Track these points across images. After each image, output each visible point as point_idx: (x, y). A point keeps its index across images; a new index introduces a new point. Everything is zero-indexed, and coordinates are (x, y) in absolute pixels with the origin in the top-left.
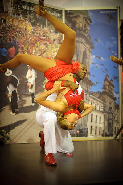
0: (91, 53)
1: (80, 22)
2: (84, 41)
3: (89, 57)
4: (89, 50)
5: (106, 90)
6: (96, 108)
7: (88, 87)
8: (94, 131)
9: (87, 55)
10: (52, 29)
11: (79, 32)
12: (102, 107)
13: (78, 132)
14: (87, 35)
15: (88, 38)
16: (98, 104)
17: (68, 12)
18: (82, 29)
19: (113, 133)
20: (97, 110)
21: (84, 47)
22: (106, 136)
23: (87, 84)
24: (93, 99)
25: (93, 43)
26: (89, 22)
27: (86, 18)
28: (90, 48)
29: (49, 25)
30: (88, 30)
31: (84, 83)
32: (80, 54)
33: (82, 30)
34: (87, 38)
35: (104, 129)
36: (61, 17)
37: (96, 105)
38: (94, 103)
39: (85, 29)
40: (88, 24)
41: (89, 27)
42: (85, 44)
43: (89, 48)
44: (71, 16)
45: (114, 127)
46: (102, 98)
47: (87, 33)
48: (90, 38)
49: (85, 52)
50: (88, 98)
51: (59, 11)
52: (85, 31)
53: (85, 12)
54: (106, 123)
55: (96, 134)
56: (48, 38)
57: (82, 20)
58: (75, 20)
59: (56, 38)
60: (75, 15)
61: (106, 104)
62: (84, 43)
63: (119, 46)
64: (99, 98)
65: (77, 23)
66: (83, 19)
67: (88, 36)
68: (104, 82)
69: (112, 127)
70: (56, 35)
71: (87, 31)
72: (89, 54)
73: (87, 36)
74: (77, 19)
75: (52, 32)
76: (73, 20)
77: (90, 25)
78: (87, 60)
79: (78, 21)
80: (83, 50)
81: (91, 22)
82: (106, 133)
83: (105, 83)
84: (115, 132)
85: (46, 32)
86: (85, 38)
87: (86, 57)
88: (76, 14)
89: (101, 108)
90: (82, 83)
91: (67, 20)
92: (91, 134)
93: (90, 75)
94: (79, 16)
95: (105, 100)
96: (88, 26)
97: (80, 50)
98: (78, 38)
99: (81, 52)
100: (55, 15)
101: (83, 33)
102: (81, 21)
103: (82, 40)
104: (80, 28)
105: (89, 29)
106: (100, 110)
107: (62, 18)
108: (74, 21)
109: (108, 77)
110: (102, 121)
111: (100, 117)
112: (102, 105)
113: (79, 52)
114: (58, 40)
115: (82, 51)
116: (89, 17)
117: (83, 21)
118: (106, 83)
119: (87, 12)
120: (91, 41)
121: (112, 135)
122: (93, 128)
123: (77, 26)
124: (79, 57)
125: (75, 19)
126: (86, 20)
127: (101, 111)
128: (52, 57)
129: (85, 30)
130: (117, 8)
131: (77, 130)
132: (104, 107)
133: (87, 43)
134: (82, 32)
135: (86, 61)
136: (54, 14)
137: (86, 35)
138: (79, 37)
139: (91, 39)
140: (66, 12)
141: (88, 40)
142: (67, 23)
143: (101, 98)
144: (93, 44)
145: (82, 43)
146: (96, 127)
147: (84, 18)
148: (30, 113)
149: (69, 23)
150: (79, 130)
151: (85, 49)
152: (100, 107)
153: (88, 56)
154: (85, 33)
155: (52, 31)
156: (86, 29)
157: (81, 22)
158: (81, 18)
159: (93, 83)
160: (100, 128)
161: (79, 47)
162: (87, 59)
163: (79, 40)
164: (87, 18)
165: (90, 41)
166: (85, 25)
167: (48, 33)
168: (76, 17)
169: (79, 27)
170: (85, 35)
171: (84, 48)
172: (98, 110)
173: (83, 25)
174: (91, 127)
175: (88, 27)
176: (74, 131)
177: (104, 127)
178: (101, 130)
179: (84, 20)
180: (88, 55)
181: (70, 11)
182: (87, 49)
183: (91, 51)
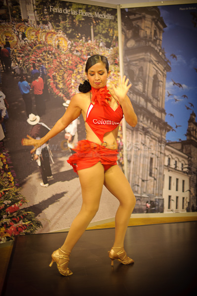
0: (166, 78)
1: (146, 27)
2: (153, 58)
3: (163, 85)
4: (163, 73)
5: (192, 138)
6: (176, 167)
7: (163, 134)
8: (173, 204)
9: (159, 81)
10: (102, 41)
11: (146, 44)
12: (186, 164)
13: (149, 205)
14: (160, 48)
15: (161, 54)
16: (179, 161)
17: (127, 10)
18: (151, 38)
20: (178, 171)
21: (154, 68)
22: (193, 211)
23: (161, 128)
24: (171, 153)
25: (168, 61)
26: (161, 26)
27: (156, 20)
28: (164, 71)
29: (95, 35)
30: (160, 40)
31: (155, 127)
32: (148, 81)
33: (151, 41)
34: (159, 53)
35: (190, 200)
36: (115, 20)
37: (176, 162)
38: (172, 158)
39: (155, 38)
40: (160, 29)
41: (162, 34)
42: (156, 63)
43: (162, 70)
44: (132, 17)
46: (186, 150)
47: (159, 45)
48: (163, 53)
49: (155, 77)
50: (163, 152)
51: (111, 10)
52: (154, 42)
53: (154, 10)
54: (192, 190)
55: (177, 208)
57: (150, 23)
58: (138, 24)
59: (108, 56)
60: (138, 16)
61: (192, 159)
62: (154, 62)
64: (181, 150)
65: (142, 29)
66: (152, 22)
67: (160, 50)
68: (189, 125)
70: (107, 51)
71: (158, 41)
72: (163, 79)
73: (158, 51)
74: (142, 22)
75: (101, 47)
76: (134, 25)
77: (163, 32)
78: (160, 90)
79: (143, 26)
80: (153, 73)
81: (165, 26)
82: (193, 207)
83: (190, 127)
85: (92, 48)
86: (156, 54)
87: (159, 85)
88: (140, 15)
89: (184, 166)
90: (153, 128)
91: (125, 25)
92: (169, 208)
93: (165, 114)
94: (144, 17)
95: (190, 153)
96: (160, 33)
97: (148, 73)
98: (144, 54)
99: (149, 76)
100: (105, 17)
101: (152, 45)
102: (148, 26)
103: (151, 57)
104: (146, 37)
105: (161, 38)
106: (182, 169)
107: (117, 22)
108: (137, 26)
109: (195, 116)
110: (187, 187)
111: (183, 181)
112: (187, 162)
113: (146, 76)
114: (112, 58)
115: (151, 76)
116: (162, 18)
117: (152, 25)
118: (192, 126)
119: (158, 10)
120: (165, 58)
122: (172, 198)
123: (142, 34)
124: (147, 85)
125: (137, 22)
126: (156, 23)
127: (184, 172)
129: (154, 40)
131: (147, 202)
132: (189, 165)
133: (159, 62)
134: (150, 43)
135: (158, 92)
136: (103, 16)
137: (158, 48)
138: (146, 52)
139: (165, 55)
140: (123, 10)
141: (160, 56)
142: (124, 29)
143: (184, 150)
144: (169, 64)
145: (151, 61)
146: (177, 197)
147: (153, 20)
148: (71, 181)
149: (129, 29)
150: (149, 202)
151: (157, 70)
152: (182, 164)
153: (161, 83)
154: (156, 45)
155: (101, 45)
156: (157, 39)
157: (149, 28)
158: (148, 21)
159: (170, 127)
160: (183, 198)
161: (147, 69)
162: (159, 87)
163: (146, 57)
164: (158, 20)
165: (163, 57)
166: (155, 31)
167: (95, 49)
168: (140, 18)
169: (145, 35)
170: (156, 48)
171: (155, 71)
172: (180, 169)
173: (151, 33)
174: (170, 197)
175: (160, 36)
176: (141, 205)
177: (190, 196)
178: (185, 202)
179: (154, 24)
180: (161, 81)
181: (129, 9)
182: (160, 72)
183: (166, 75)
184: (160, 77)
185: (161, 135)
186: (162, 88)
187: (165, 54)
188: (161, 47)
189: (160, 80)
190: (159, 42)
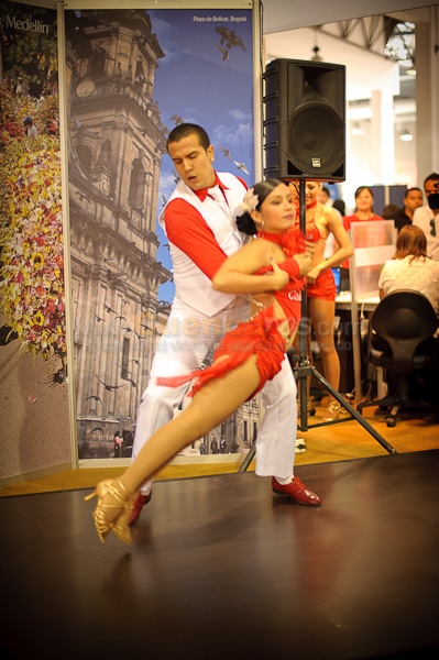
0: (160, 166)
1: (120, 54)
2: (134, 122)
3: (153, 182)
4: (154, 156)
7: (152, 287)
9: (145, 173)
11: (119, 90)
13: (120, 440)
14: (148, 101)
15: (150, 113)
17: (78, 15)
18: (129, 78)
19: (239, 441)
21: (134, 143)
22: (215, 452)
23: (147, 276)
25: (166, 130)
26: (152, 54)
27: (142, 41)
28: (156, 151)
29: (6, 67)
30: (150, 84)
31: (136, 272)
32: (122, 172)
33: (129, 85)
34: (146, 111)
36: (52, 36)
39: (138, 80)
40: (150, 60)
41: (153, 71)
42: (140, 134)
43: (152, 150)
44: (90, 30)
45: (242, 422)
47: (147, 95)
48: (154, 113)
49: (137, 164)
50: (150, 325)
51: (43, 11)
52: (137, 87)
53: (138, 16)
56: (7, 117)
57: (129, 46)
58: (102, 46)
59: (34, 114)
60: (102, 28)
62: (136, 131)
63: (260, 142)
65: (110, 58)
66: (132, 44)
67: (148, 106)
69: (234, 421)
70: (33, 105)
71: (145, 85)
72: (154, 170)
73: (145, 107)
74: (111, 42)
76: (94, 47)
77: (157, 67)
78: (148, 192)
79: (112, 51)
80: (132, 155)
81: (160, 54)
82: (214, 443)
84: (246, 439)
86: (140, 114)
87: (145, 182)
88: (107, 26)
90: (130, 274)
91: (73, 47)
93: (158, 244)
94: (116, 32)
96: (149, 68)
97: (121, 154)
98: (113, 112)
99: (123, 162)
100: (29, 27)
101: (132, 95)
102: (123, 51)
103: (128, 119)
104: (120, 76)
105: (152, 79)
107: (56, 39)
108: (99, 51)
113: (117, 162)
114: (43, 120)
115: (129, 161)
116: (155, 35)
117: (132, 50)
119: (147, 18)
120: (159, 123)
121: (235, 449)
123: (110, 68)
124: (118, 182)
125: (101, 42)
126: (141, 47)
128: (23, 185)
129: (136, 83)
130: (250, 7)
131: (117, 434)
133: (145, 132)
134: (128, 89)
135: (142, 197)
136: (26, 27)
137: (144, 101)
138: (118, 110)
139: (159, 118)
140: (69, 14)
141: (148, 118)
142: (72, 56)
145: (127, 129)
147: (136, 39)
149: (82, 57)
150: (121, 434)
151: (140, 150)
153: (149, 178)
154: (139, 95)
156: (143, 81)
157: (125, 55)
158: (123, 40)
159: (168, 273)
161: (119, 144)
162: (146, 187)
163: (118, 120)
164: (146, 41)
165: (155, 122)
166: (139, 64)
167: (5, 97)
168: (107, 34)
169: (118, 72)
170: (140, 102)
171: (137, 150)
173: (130, 67)
175: (149, 74)
176: (104, 440)
179: (136, 47)
180: (150, 174)
181: (83, 11)
182: (147, 154)
183: (160, 161)
184: (148, 165)
185: (148, 289)
186: (150, 189)
187: (160, 115)
188: (151, 100)
189: (146, 170)
190: (148, 88)
